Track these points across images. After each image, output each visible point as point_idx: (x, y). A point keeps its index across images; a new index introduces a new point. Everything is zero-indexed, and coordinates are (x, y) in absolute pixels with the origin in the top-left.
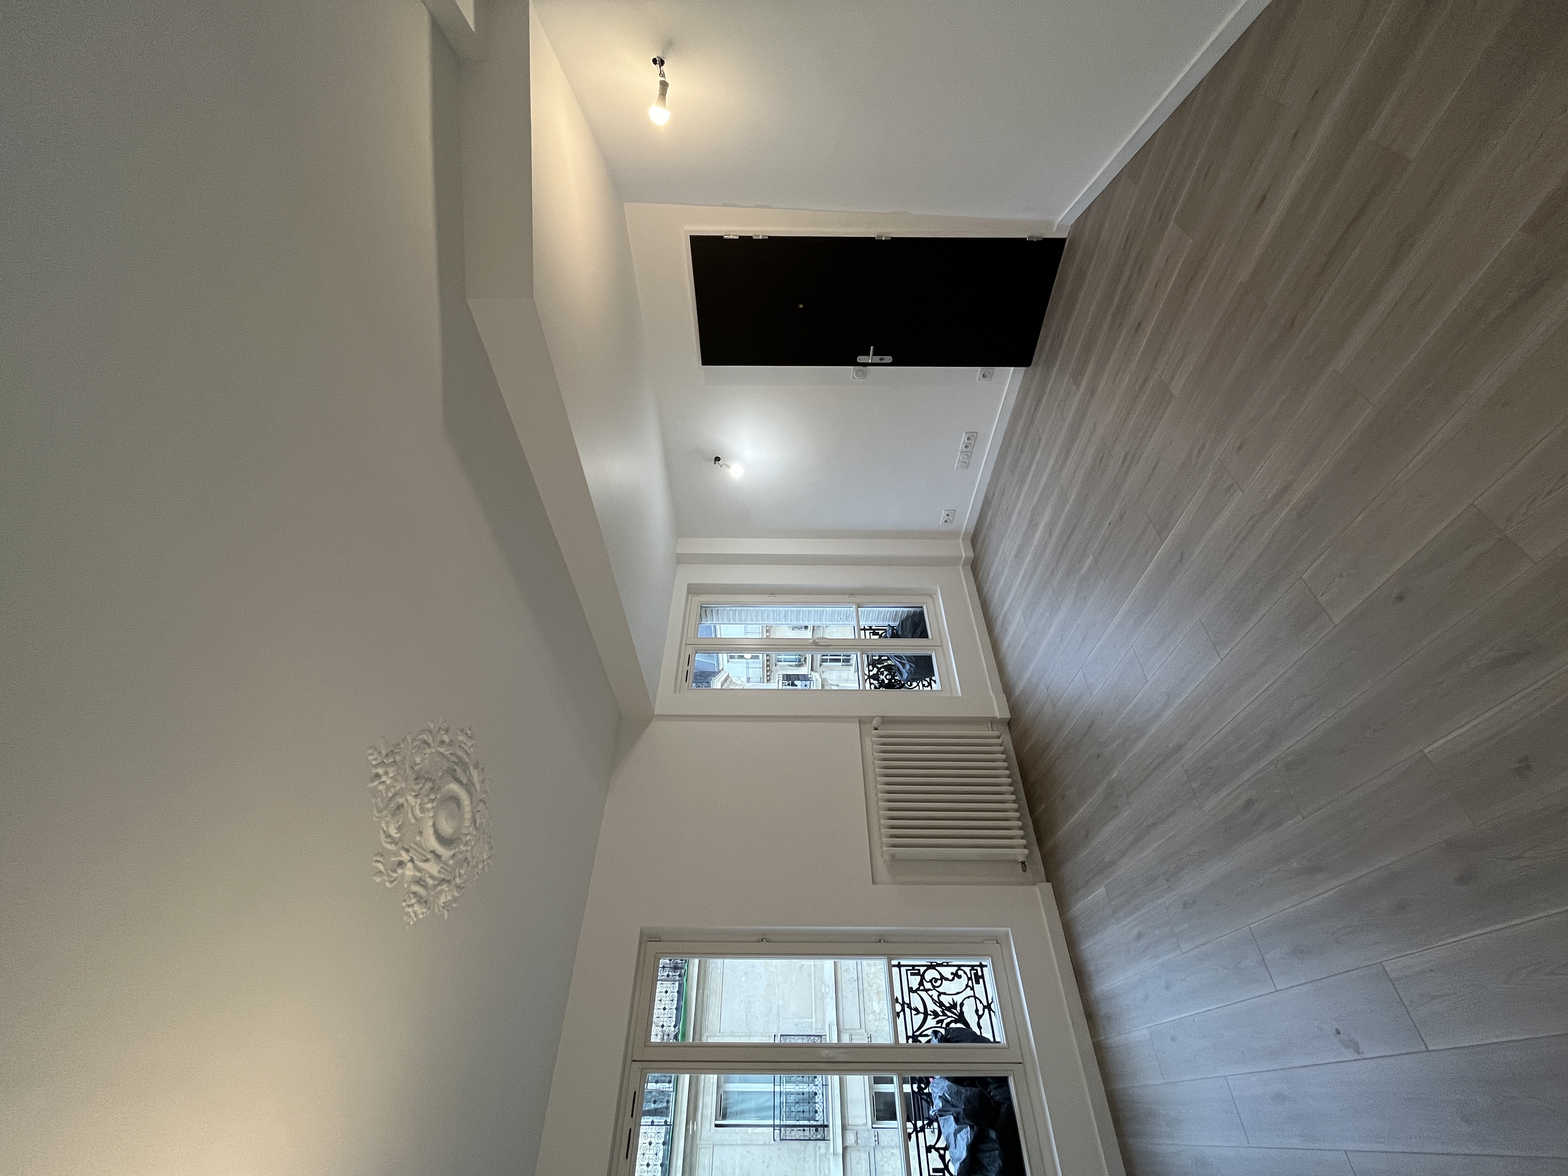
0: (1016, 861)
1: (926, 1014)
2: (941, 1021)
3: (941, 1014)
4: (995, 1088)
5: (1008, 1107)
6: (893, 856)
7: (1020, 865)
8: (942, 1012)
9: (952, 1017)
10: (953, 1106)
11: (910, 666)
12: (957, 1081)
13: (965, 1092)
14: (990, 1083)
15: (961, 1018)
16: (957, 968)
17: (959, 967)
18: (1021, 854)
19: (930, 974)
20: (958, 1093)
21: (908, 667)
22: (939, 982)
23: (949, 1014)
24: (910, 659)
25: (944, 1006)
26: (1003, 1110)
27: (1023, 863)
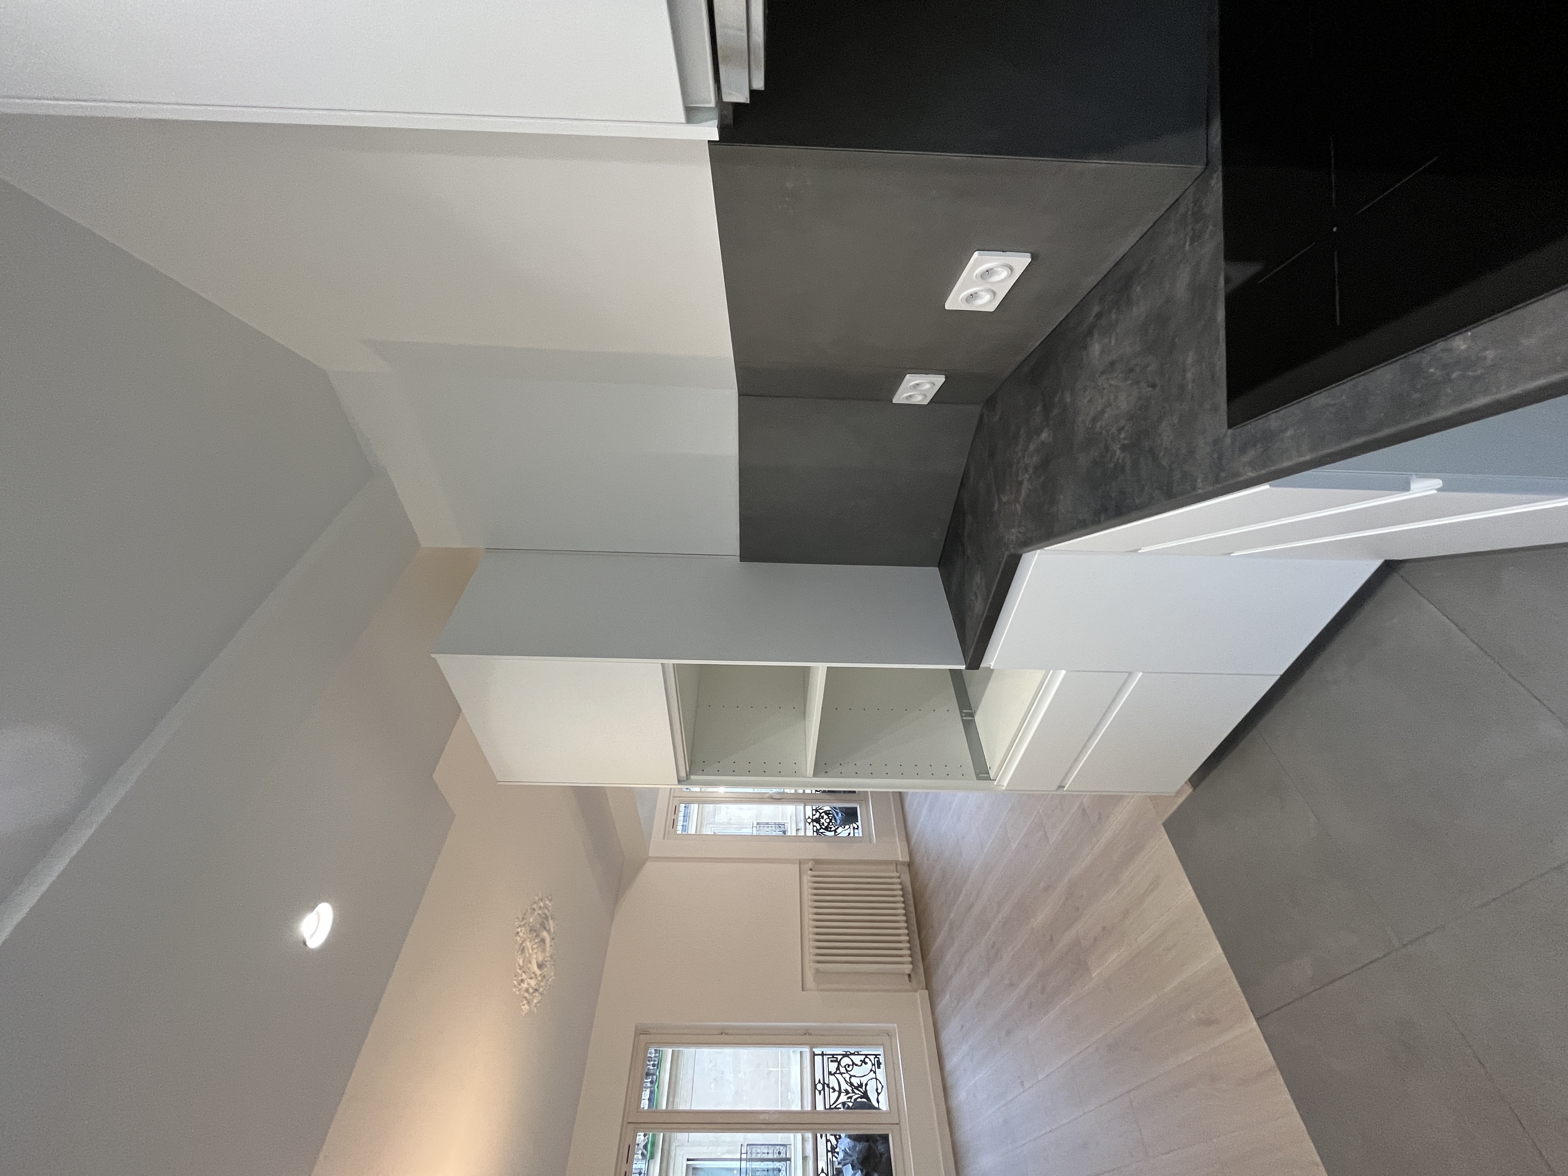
0: (903, 974)
1: (840, 1092)
2: (851, 1097)
3: (851, 1092)
4: (881, 1144)
5: (887, 1156)
6: (817, 971)
7: (907, 977)
8: (852, 1090)
9: (859, 1094)
10: (850, 1156)
11: (842, 815)
12: (856, 1138)
13: (859, 1146)
14: (878, 1141)
15: (865, 1095)
16: (864, 1056)
17: (866, 1055)
18: (908, 968)
19: (846, 1061)
20: (854, 1147)
21: (840, 815)
22: (851, 1067)
23: (856, 1091)
24: (841, 809)
25: (854, 1086)
26: (884, 1160)
27: (909, 975)
